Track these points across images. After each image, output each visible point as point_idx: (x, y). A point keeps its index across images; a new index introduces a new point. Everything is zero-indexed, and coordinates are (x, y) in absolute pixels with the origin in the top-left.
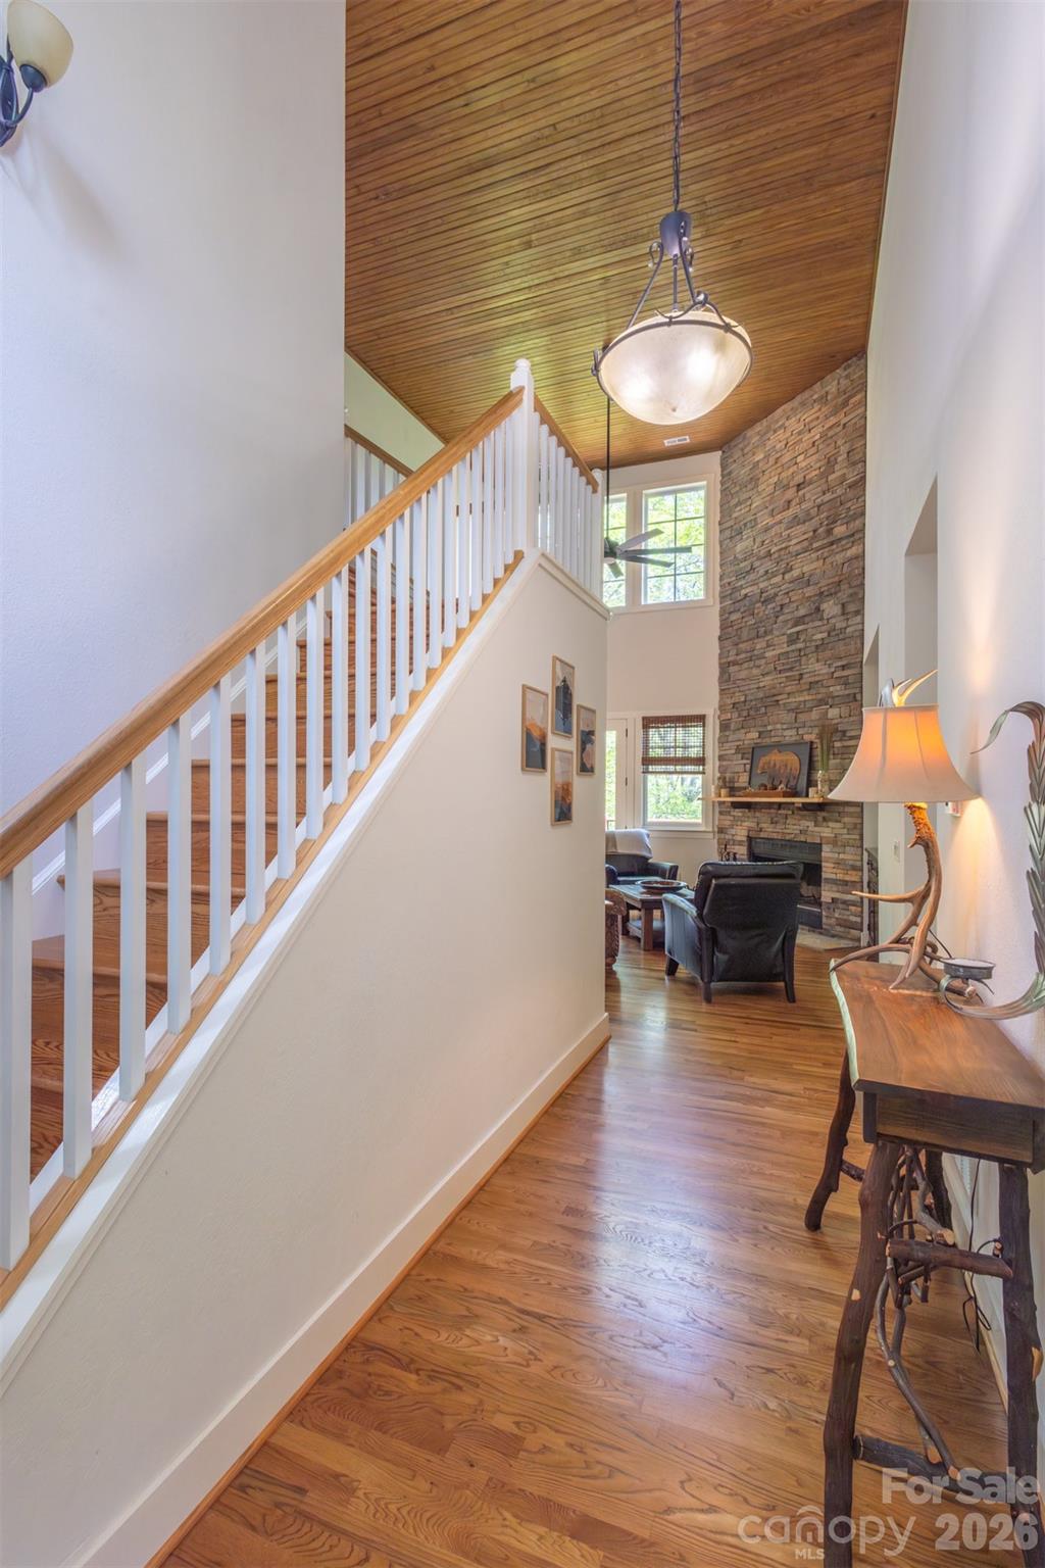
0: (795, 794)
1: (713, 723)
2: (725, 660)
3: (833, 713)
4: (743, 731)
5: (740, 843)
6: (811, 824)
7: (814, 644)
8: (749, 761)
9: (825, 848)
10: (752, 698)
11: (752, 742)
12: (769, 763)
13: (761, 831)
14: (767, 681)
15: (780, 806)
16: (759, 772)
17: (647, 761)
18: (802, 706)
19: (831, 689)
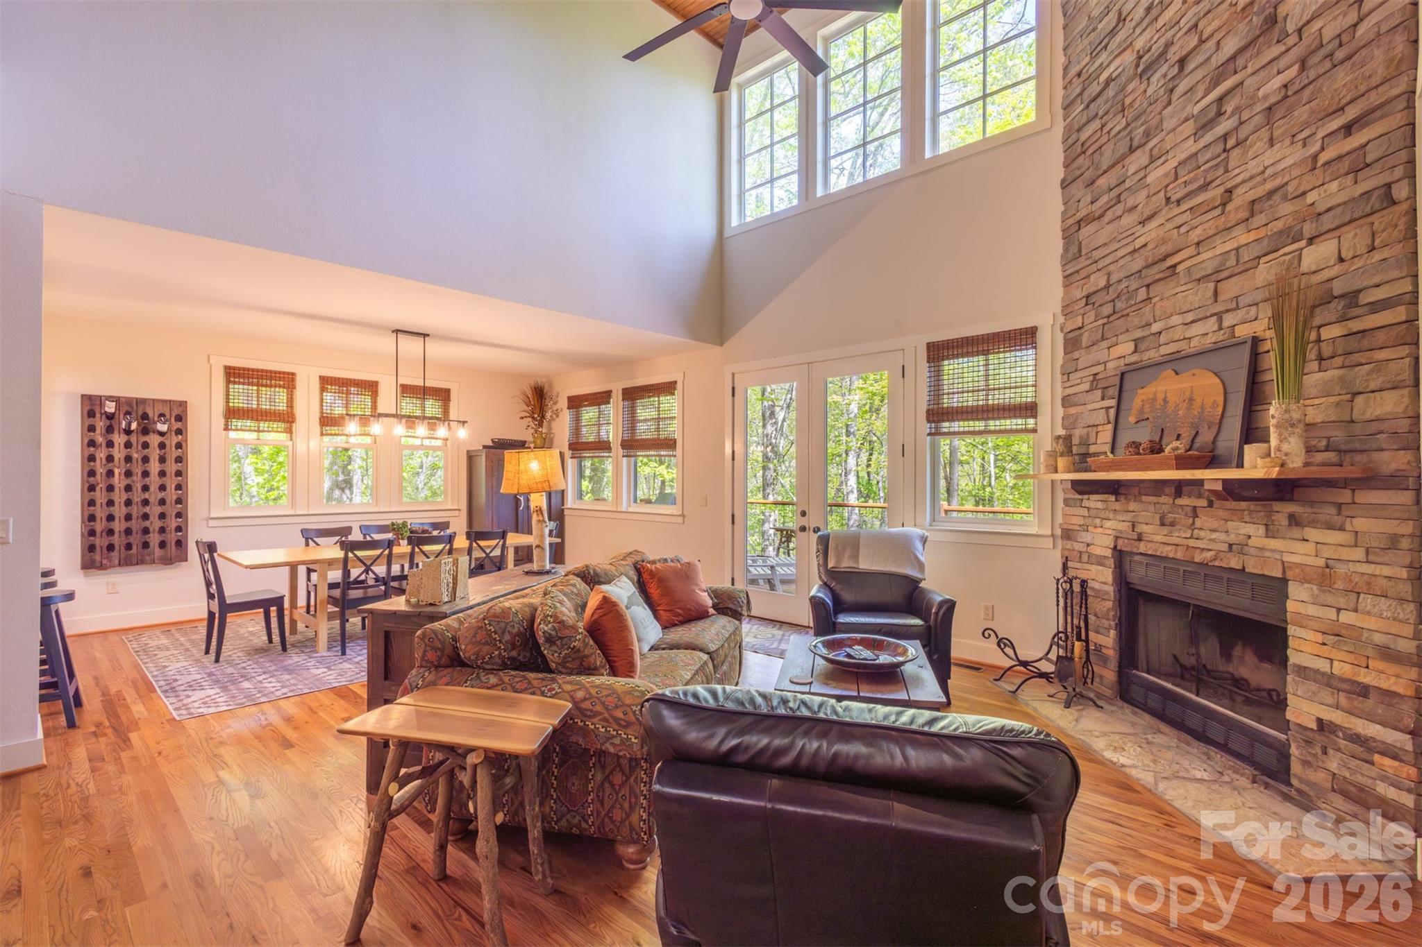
0: (1213, 461)
1: (1050, 340)
2: (1071, 221)
3: (1316, 256)
4: (1104, 344)
5: (1100, 561)
6: (1255, 532)
7: (1259, 108)
8: (1113, 402)
9: (1294, 589)
10: (1122, 274)
11: (1122, 362)
12: (1154, 399)
13: (1140, 539)
14: (1150, 233)
15: (1179, 488)
16: (1132, 419)
17: (937, 414)
18: (1232, 262)
19: (1310, 198)
